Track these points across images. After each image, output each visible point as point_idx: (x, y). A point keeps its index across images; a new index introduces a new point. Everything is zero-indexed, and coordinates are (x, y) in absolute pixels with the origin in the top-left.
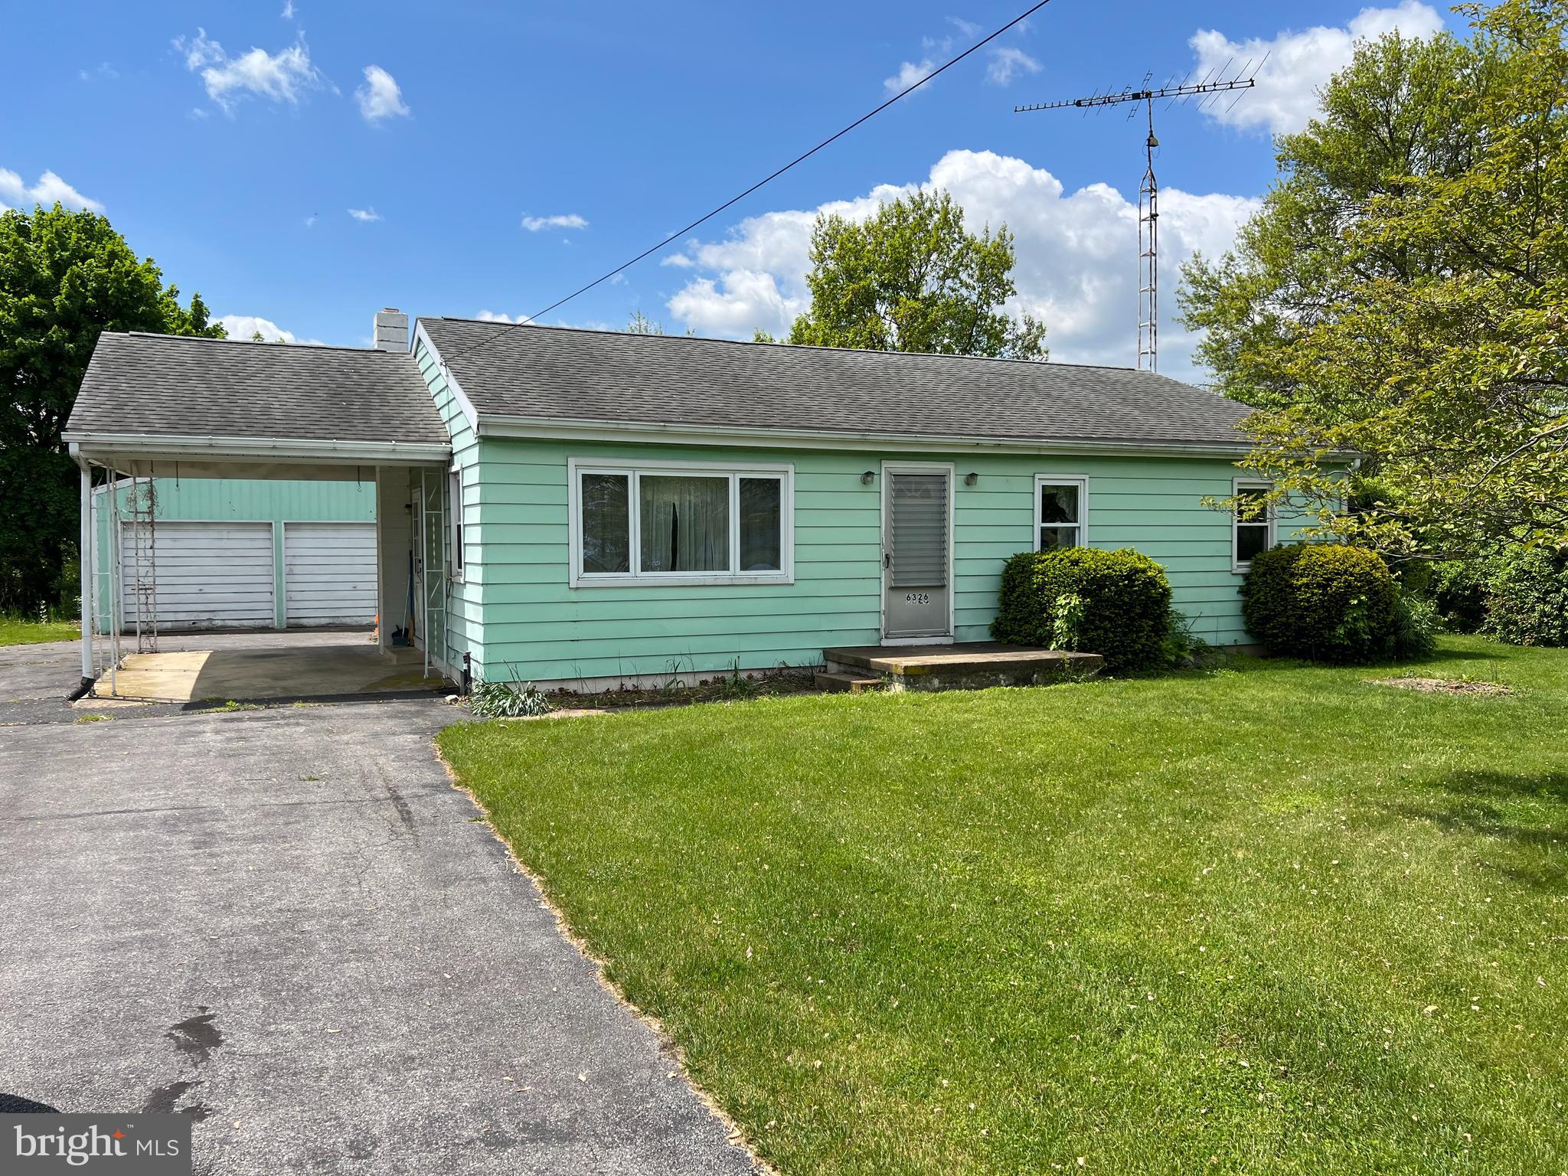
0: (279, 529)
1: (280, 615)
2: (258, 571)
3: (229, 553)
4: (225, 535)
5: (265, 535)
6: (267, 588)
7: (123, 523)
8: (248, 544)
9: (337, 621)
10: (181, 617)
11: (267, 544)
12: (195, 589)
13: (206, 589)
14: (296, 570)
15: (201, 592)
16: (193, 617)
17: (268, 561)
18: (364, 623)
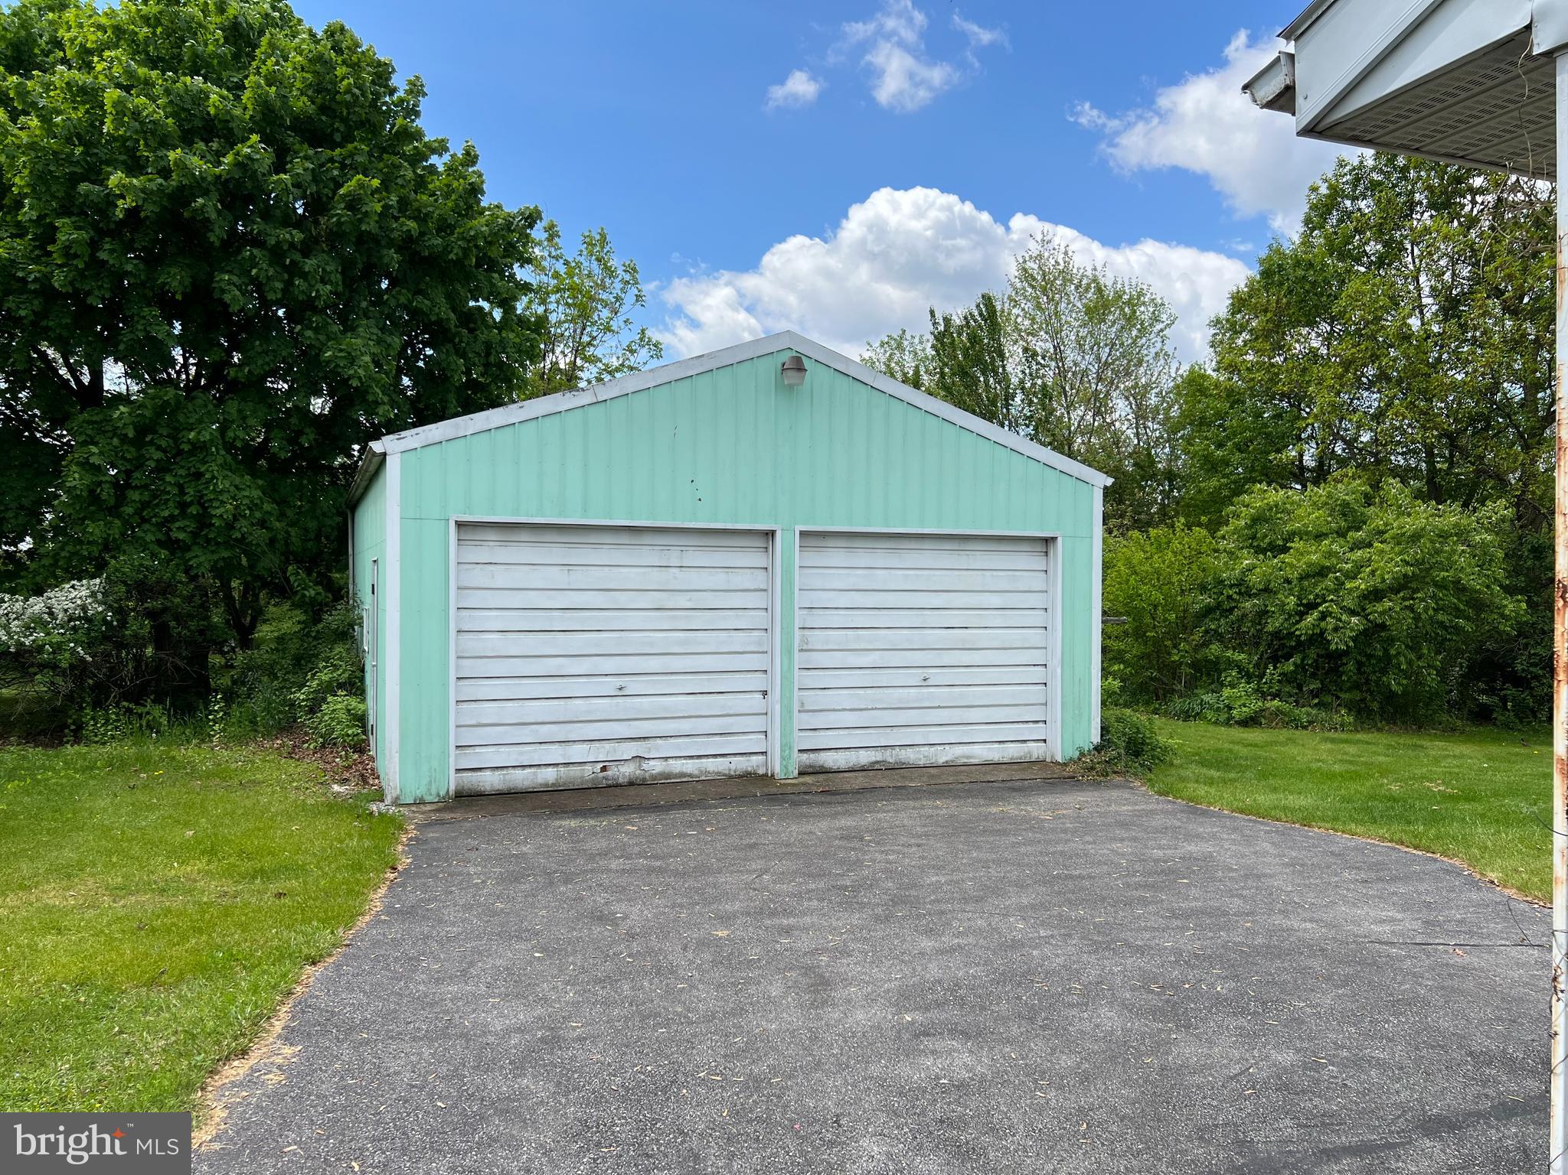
0: (786, 542)
1: (786, 746)
2: (739, 641)
3: (682, 601)
4: (674, 557)
5: (758, 559)
6: (757, 682)
7: (460, 525)
8: (719, 579)
9: (890, 757)
10: (578, 753)
11: (759, 580)
12: (610, 685)
13: (633, 686)
14: (817, 638)
15: (621, 693)
16: (602, 752)
17: (759, 619)
18: (941, 760)
